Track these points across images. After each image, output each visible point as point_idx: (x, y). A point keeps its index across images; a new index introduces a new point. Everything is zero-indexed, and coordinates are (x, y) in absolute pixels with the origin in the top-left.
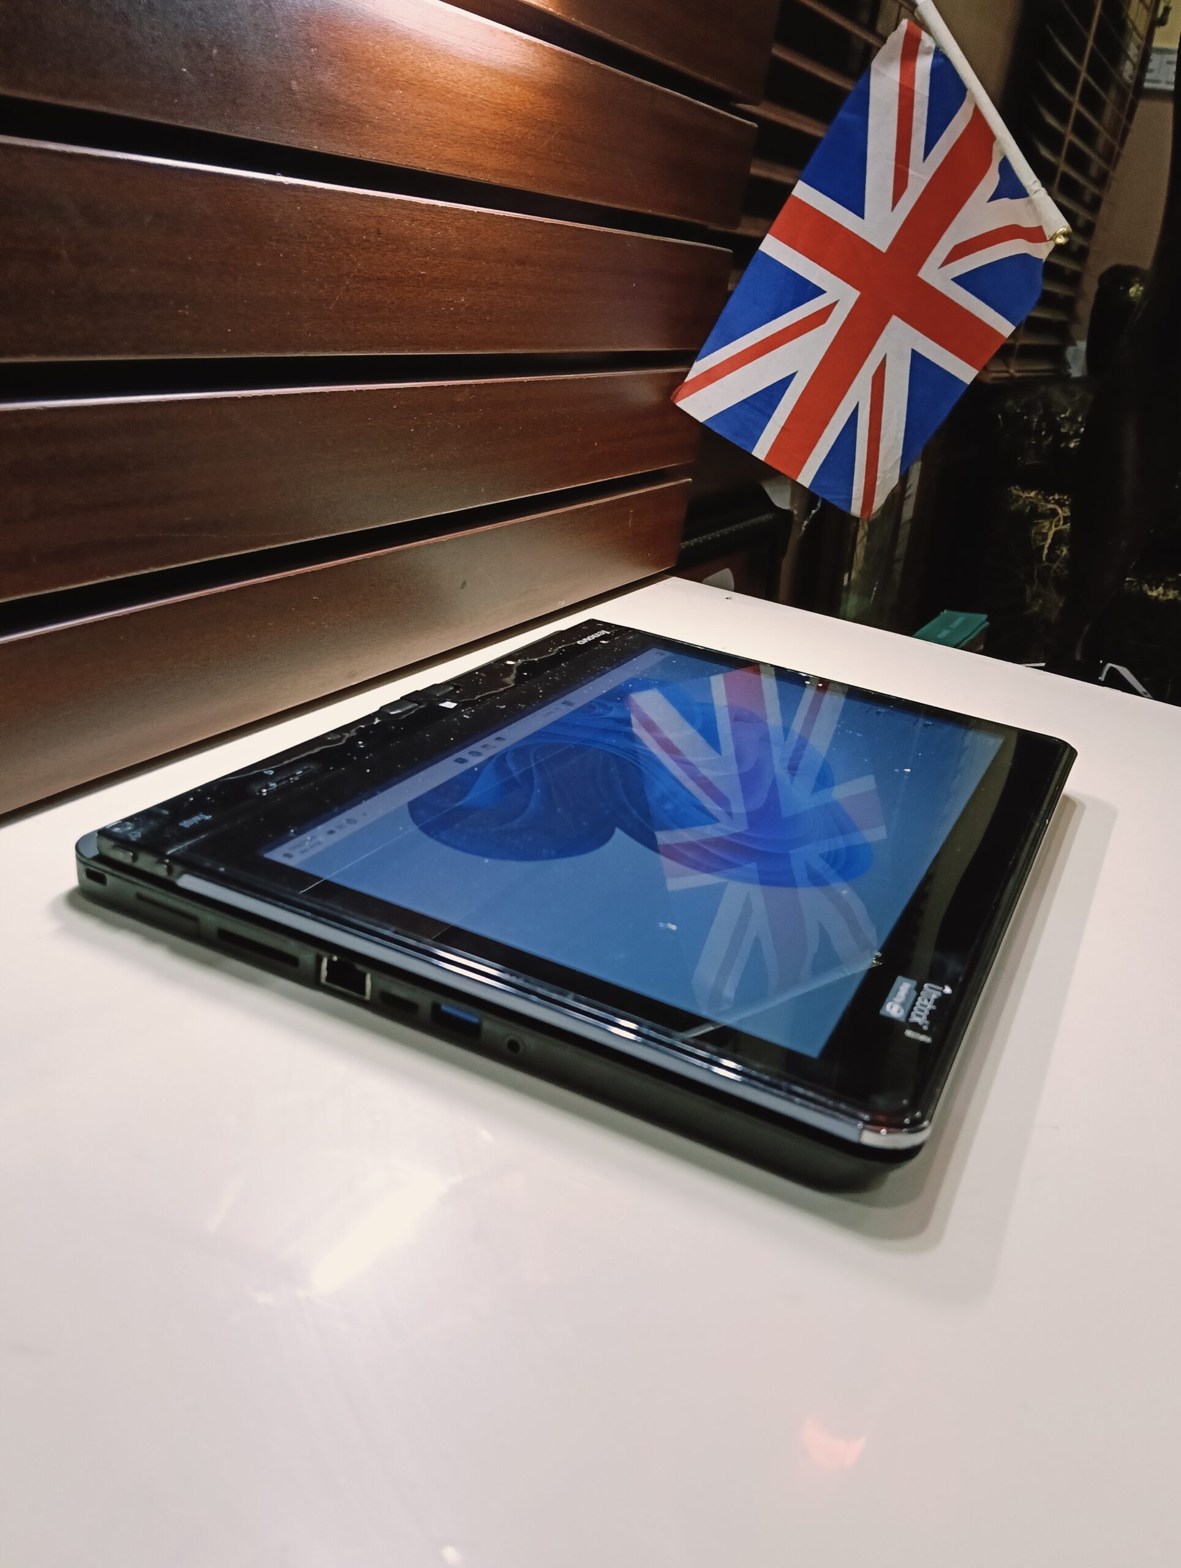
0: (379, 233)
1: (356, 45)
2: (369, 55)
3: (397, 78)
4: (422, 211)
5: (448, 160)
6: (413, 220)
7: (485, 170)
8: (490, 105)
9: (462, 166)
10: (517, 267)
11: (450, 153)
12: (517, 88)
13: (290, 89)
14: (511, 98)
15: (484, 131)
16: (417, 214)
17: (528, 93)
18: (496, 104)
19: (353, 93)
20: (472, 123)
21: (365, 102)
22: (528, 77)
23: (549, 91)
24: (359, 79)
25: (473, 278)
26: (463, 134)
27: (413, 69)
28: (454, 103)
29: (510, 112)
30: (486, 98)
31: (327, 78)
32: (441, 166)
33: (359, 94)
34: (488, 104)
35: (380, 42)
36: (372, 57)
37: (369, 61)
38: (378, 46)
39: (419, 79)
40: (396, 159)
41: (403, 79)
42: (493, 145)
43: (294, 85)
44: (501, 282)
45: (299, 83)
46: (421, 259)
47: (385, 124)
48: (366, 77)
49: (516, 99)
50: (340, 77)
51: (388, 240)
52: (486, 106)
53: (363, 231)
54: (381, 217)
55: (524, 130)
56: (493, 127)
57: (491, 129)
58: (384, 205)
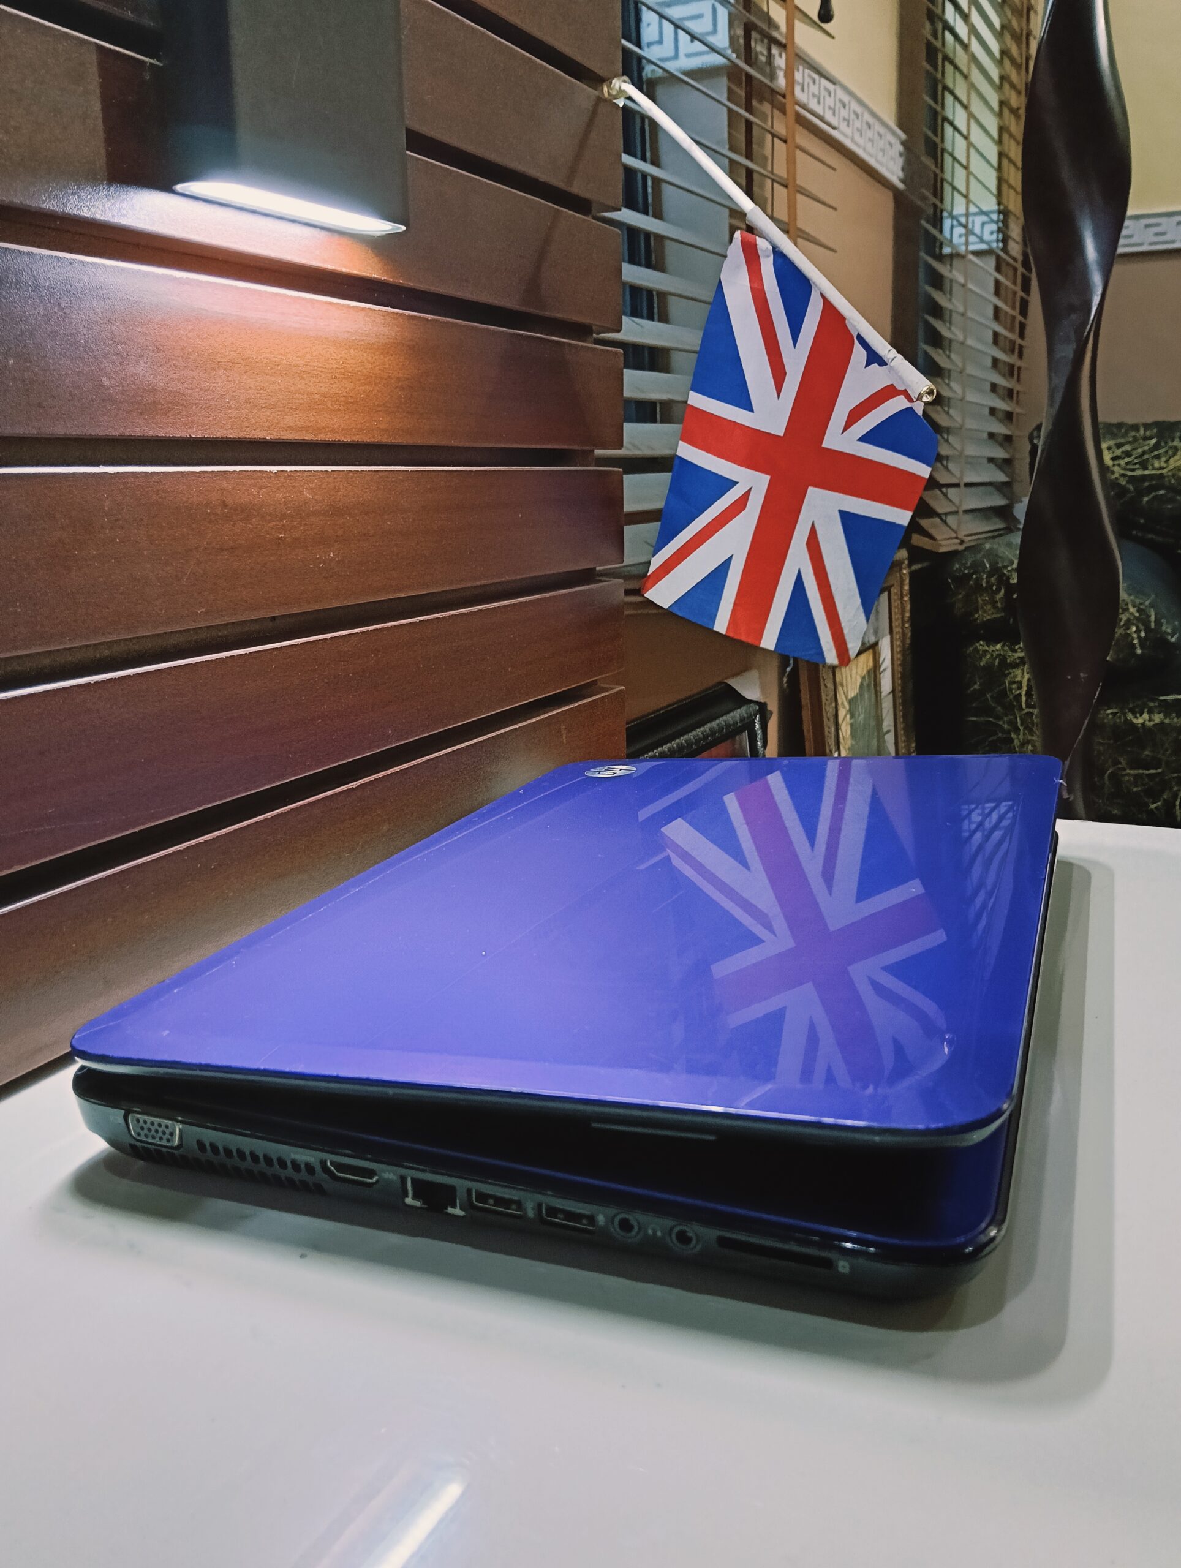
0: (224, 505)
1: (167, 336)
2: (183, 343)
3: (219, 359)
4: (270, 478)
6: (261, 488)
7: (333, 431)
8: (326, 371)
9: (307, 431)
11: (289, 420)
12: (352, 351)
13: (102, 385)
14: (348, 362)
15: (324, 395)
17: (365, 354)
18: (333, 368)
19: (172, 380)
20: (309, 389)
21: (186, 385)
22: (363, 340)
23: (385, 349)
24: (176, 366)
25: (340, 532)
26: (301, 401)
27: (235, 349)
28: (285, 374)
29: (349, 374)
30: (320, 365)
31: (141, 370)
32: (282, 433)
33: (179, 380)
34: (322, 369)
35: (193, 329)
36: (187, 345)
37: (184, 349)
38: (191, 333)
39: (243, 358)
40: (231, 434)
41: (224, 359)
42: (337, 407)
43: (105, 381)
44: (371, 533)
45: (110, 379)
46: (278, 523)
47: (212, 403)
48: (183, 364)
49: (354, 361)
50: (155, 367)
51: (236, 510)
52: (322, 372)
53: (207, 505)
54: (225, 489)
55: (369, 388)
56: (333, 390)
57: (331, 392)
58: (226, 478)
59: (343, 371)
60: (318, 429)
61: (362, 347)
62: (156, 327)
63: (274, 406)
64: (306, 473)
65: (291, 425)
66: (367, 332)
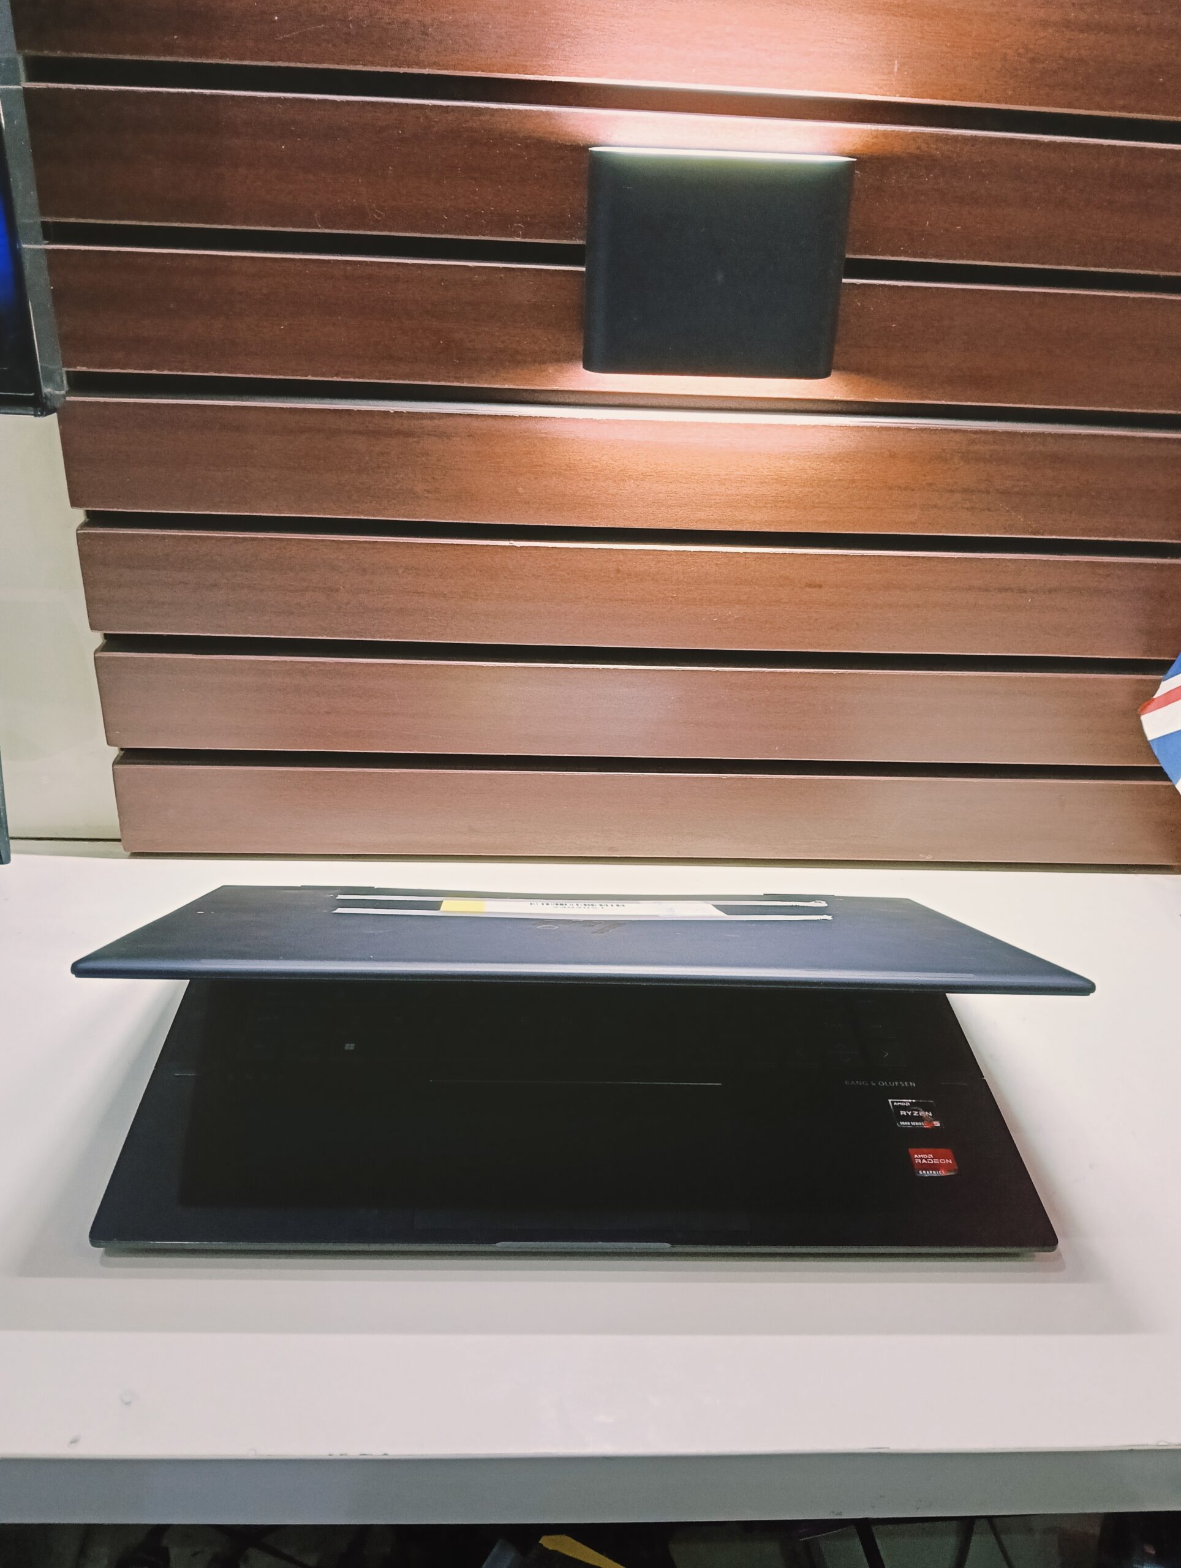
0: (618, 571)
1: (581, 460)
2: (594, 464)
3: (630, 474)
4: (670, 555)
5: (700, 520)
6: (659, 562)
8: (753, 478)
10: (808, 589)
11: (701, 515)
12: (791, 462)
13: (517, 492)
14: (783, 470)
15: (747, 496)
16: (664, 557)
17: (809, 463)
18: (763, 475)
19: (582, 488)
20: (729, 492)
21: (594, 492)
22: (808, 452)
23: (838, 458)
24: (586, 479)
25: (744, 597)
26: (717, 501)
27: (649, 466)
28: (702, 482)
29: (784, 479)
30: (746, 473)
33: (587, 488)
34: (748, 477)
35: (605, 454)
36: (599, 465)
37: (596, 467)
38: (604, 457)
39: (657, 471)
40: (635, 524)
41: (636, 473)
42: (761, 505)
43: (520, 490)
44: (787, 601)
45: (524, 488)
46: (672, 587)
47: (619, 503)
48: (593, 478)
49: (792, 469)
50: (567, 481)
51: (629, 575)
52: (747, 479)
53: (601, 570)
54: (620, 561)
55: (807, 489)
56: (761, 492)
57: (757, 493)
58: (623, 554)
59: (776, 477)
60: (736, 521)
61: (806, 457)
62: (570, 454)
63: (686, 505)
64: (712, 554)
65: (702, 518)
66: (816, 445)
